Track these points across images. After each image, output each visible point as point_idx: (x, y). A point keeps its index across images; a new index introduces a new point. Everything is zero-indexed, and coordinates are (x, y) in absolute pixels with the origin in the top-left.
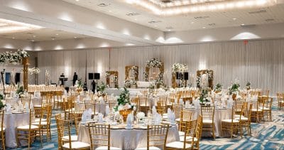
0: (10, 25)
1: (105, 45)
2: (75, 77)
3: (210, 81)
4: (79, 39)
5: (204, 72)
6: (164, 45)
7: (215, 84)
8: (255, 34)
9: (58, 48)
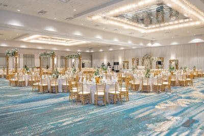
0: (77, 42)
1: (122, 49)
2: (109, 65)
3: (177, 65)
4: (110, 46)
5: (173, 61)
6: (151, 47)
7: (179, 67)
8: (202, 39)
9: (101, 50)
